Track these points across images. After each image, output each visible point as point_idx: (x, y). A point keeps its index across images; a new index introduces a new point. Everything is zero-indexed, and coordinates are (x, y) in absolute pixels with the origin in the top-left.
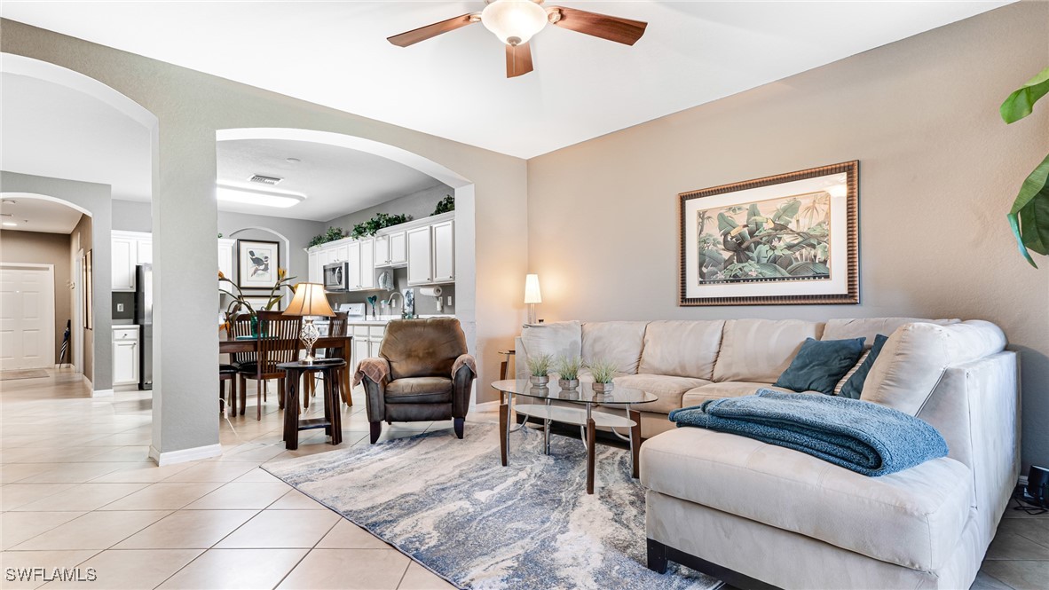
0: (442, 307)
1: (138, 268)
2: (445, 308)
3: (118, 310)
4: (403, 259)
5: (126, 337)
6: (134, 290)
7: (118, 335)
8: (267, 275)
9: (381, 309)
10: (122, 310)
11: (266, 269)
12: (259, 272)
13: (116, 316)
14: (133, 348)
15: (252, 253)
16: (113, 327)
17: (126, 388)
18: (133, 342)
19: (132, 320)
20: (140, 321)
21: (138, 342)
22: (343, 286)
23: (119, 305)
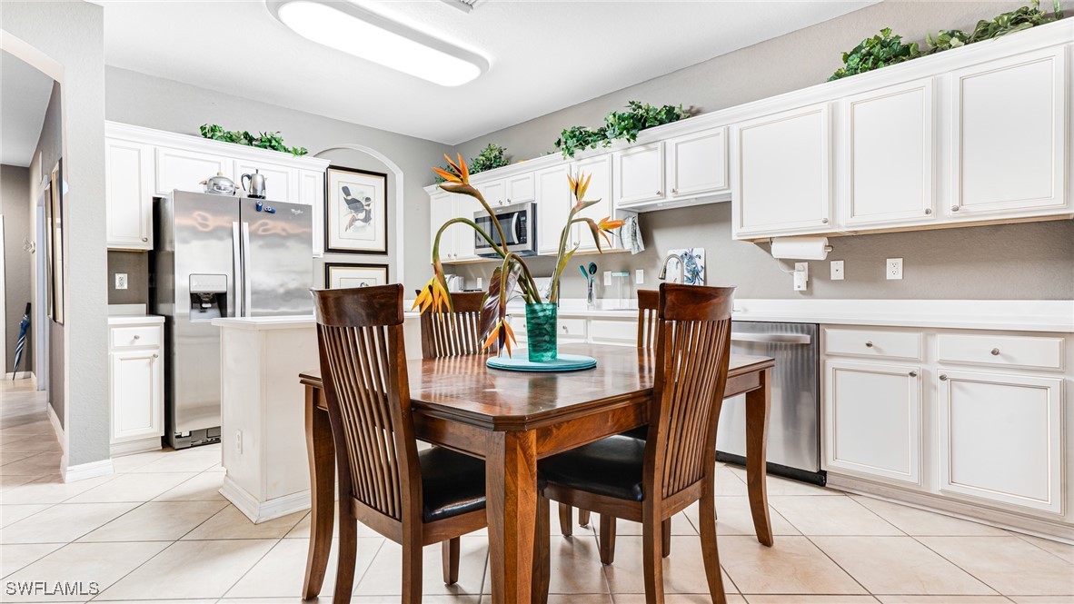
0: (809, 284)
1: (157, 203)
2: (817, 284)
3: (118, 286)
4: (722, 184)
5: (138, 342)
6: (151, 247)
7: (120, 337)
8: (369, 228)
9: (603, 288)
10: (126, 287)
11: (367, 219)
12: (359, 223)
13: (115, 298)
14: (151, 364)
15: (346, 190)
16: (112, 321)
17: (138, 448)
18: (150, 353)
19: (143, 307)
20: (163, 308)
21: (161, 352)
22: (529, 246)
23: (118, 276)
